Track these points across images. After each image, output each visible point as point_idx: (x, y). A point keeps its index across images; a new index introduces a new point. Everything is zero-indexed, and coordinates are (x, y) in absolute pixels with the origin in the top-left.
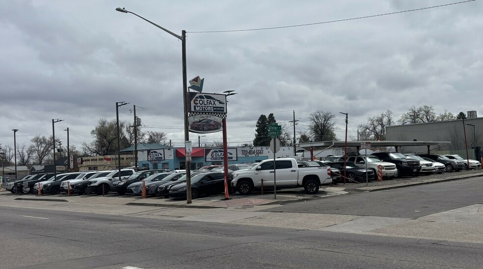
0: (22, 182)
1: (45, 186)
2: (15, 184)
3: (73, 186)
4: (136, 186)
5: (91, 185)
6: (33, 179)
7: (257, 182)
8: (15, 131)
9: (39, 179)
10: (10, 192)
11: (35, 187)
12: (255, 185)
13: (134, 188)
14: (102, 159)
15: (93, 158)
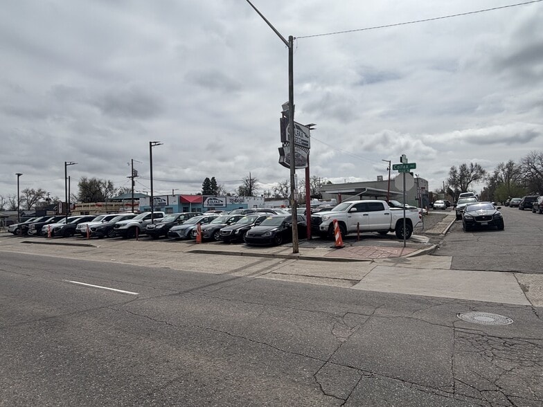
0: (27, 224)
1: (57, 229)
2: (19, 226)
3: (94, 229)
4: (182, 230)
5: (120, 228)
6: (39, 221)
7: (350, 226)
8: (19, 175)
9: (47, 221)
11: (43, 230)
12: (348, 230)
13: (180, 232)
14: (94, 206)
15: (85, 204)
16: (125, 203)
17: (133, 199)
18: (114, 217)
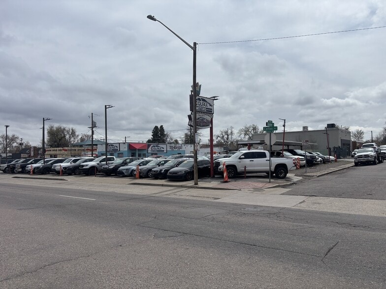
0: (14, 165)
1: (38, 168)
2: (7, 165)
3: (65, 168)
4: (127, 169)
5: (84, 168)
6: (22, 162)
7: (240, 168)
8: (7, 126)
9: (29, 162)
10: (2, 172)
11: (26, 169)
12: (238, 171)
13: (125, 171)
14: (61, 150)
15: (54, 149)
16: (86, 148)
17: (92, 145)
18: (79, 159)
